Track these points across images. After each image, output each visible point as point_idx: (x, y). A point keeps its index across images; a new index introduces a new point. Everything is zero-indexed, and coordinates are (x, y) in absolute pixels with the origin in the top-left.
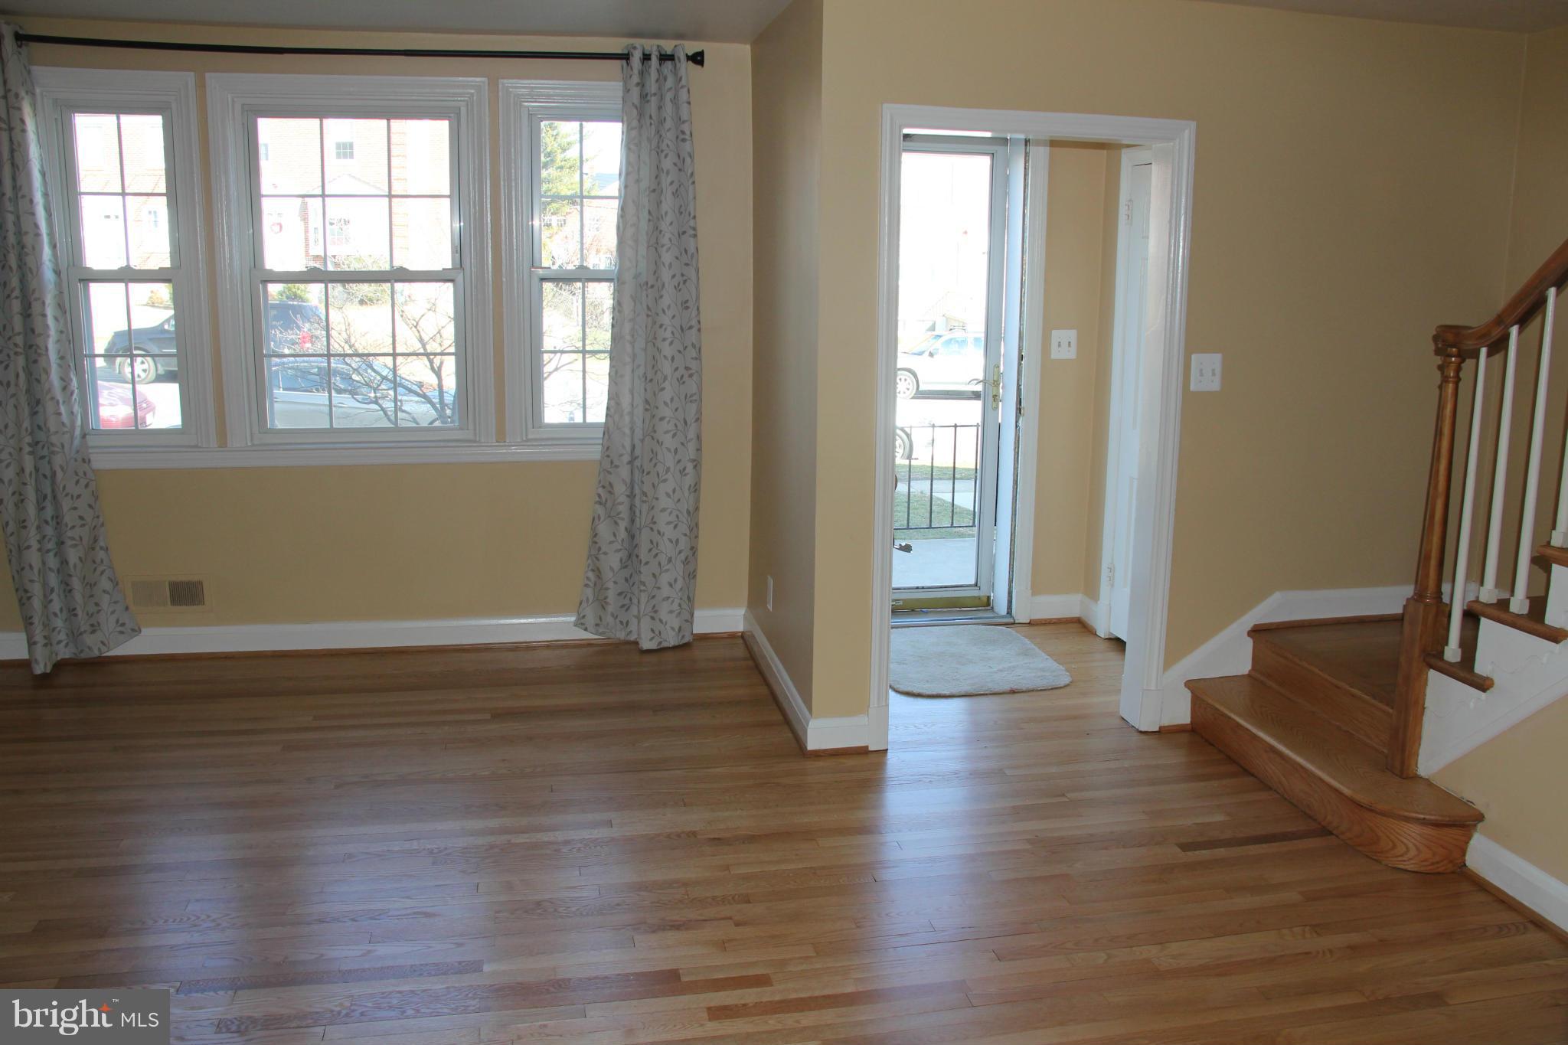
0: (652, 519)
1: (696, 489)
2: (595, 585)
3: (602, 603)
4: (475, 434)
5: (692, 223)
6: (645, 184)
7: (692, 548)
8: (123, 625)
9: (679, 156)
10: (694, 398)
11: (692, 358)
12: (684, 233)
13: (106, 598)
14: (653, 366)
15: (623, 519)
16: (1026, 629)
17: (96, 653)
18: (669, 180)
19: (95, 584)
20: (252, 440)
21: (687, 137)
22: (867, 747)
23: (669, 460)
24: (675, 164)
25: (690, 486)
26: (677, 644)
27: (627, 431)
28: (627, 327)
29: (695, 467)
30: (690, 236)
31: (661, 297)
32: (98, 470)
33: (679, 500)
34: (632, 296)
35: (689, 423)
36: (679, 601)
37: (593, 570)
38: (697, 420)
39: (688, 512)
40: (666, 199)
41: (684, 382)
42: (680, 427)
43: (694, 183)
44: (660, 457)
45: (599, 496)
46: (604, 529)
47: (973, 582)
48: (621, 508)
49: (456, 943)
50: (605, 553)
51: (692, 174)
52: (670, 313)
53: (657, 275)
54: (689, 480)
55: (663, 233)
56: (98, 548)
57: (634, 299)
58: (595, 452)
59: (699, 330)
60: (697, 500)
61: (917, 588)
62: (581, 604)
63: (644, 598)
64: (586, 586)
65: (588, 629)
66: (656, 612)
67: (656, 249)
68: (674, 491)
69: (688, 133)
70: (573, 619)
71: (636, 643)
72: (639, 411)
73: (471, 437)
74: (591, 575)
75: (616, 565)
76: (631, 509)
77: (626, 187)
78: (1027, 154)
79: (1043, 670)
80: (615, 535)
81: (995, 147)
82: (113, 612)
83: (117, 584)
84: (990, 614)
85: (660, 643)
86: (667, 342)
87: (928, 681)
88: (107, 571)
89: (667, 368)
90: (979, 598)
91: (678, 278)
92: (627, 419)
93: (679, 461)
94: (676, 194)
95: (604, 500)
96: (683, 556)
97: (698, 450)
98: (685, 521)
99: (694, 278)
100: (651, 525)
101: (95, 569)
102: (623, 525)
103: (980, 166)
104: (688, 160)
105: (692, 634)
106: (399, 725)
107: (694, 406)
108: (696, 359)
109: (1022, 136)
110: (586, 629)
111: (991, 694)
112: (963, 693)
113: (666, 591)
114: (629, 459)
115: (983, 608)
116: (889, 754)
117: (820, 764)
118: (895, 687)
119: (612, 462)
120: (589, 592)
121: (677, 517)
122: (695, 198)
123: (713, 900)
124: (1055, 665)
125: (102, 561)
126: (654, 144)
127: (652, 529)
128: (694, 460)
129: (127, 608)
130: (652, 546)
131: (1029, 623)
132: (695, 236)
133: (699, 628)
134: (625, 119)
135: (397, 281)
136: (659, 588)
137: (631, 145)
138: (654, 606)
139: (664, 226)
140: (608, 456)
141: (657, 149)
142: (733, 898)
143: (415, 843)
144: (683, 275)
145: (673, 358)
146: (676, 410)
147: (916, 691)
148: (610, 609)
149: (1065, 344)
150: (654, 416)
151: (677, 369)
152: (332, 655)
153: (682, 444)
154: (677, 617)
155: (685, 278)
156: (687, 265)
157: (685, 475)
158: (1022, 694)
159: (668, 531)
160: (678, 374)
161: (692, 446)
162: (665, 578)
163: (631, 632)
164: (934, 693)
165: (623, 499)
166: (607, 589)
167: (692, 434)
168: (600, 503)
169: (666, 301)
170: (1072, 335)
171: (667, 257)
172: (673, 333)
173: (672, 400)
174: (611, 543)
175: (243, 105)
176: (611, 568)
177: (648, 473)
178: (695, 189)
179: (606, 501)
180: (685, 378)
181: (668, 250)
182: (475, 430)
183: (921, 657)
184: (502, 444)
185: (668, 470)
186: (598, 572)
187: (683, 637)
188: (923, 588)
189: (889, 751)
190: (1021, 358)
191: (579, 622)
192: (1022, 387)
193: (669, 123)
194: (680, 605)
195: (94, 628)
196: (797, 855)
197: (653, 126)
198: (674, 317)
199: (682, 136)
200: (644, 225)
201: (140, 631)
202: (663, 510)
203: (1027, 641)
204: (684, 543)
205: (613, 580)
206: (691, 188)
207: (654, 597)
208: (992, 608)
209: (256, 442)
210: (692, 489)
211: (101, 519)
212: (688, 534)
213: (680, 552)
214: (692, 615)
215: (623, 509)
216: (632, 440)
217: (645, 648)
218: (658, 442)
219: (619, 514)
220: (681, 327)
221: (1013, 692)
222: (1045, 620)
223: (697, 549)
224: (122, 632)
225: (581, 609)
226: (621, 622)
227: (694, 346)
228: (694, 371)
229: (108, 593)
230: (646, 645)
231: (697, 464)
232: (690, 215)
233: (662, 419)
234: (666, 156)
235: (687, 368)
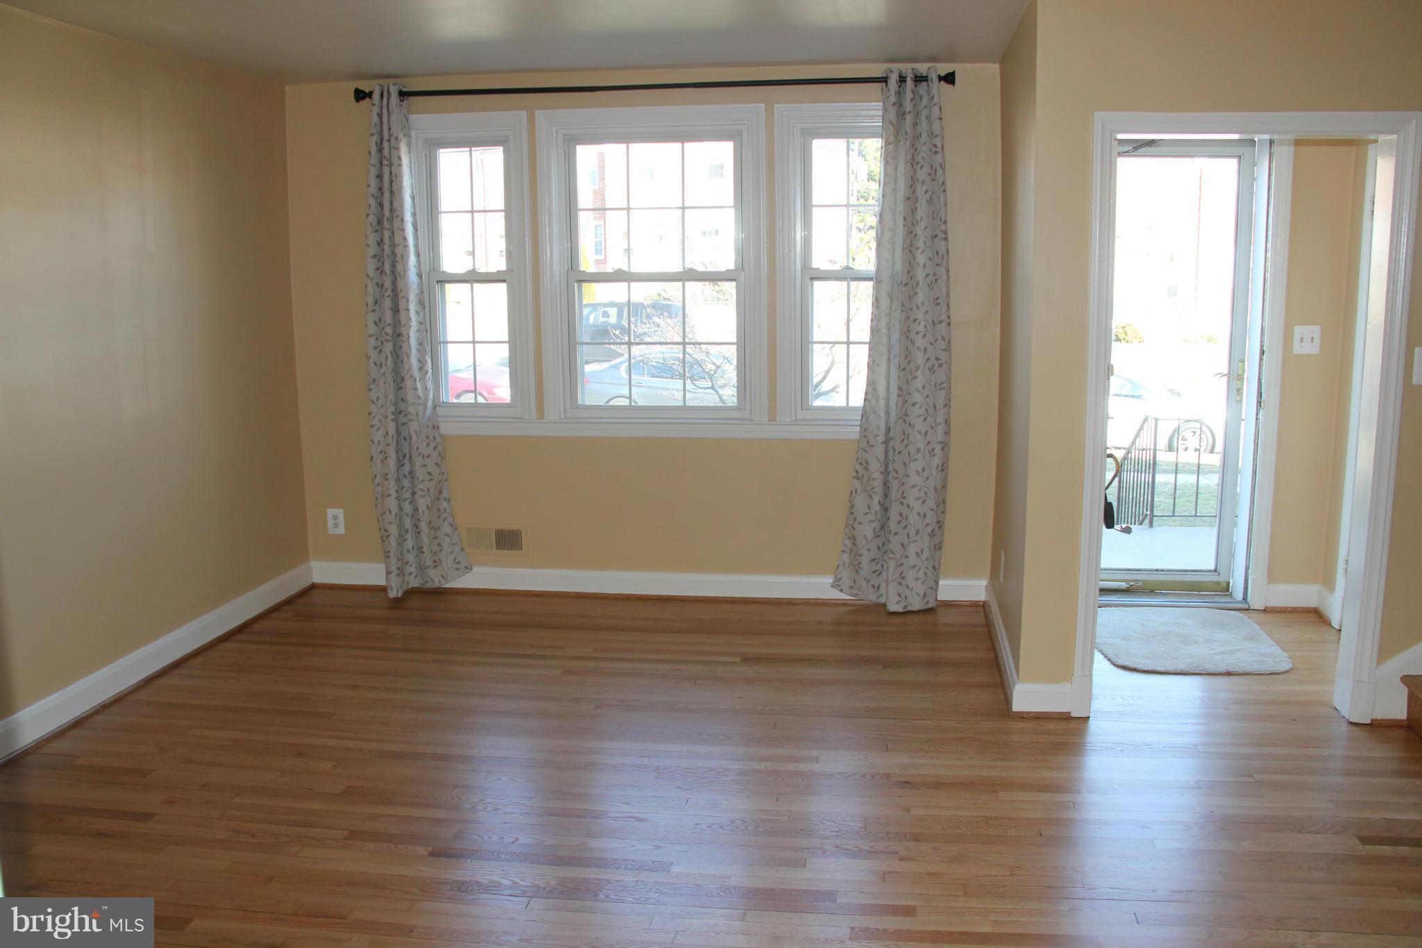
0: (903, 493)
1: (943, 468)
2: (851, 551)
3: (857, 568)
4: (751, 414)
5: (943, 227)
6: (901, 194)
7: (938, 522)
8: (459, 563)
9: (932, 167)
10: (943, 385)
11: (942, 350)
12: (936, 236)
13: (447, 539)
14: (906, 357)
15: (877, 493)
16: (1261, 616)
17: (437, 584)
18: (924, 189)
19: (439, 528)
20: (565, 414)
21: (939, 150)
22: (1070, 713)
23: (920, 442)
24: (930, 175)
25: (938, 465)
26: (921, 608)
27: (882, 414)
28: (884, 321)
29: (943, 449)
30: (942, 239)
31: (916, 294)
32: (444, 435)
33: (928, 478)
34: (888, 293)
35: (938, 408)
36: (925, 570)
37: (849, 538)
38: (945, 406)
39: (936, 489)
40: (921, 206)
41: (934, 371)
42: (930, 412)
43: (944, 191)
44: (911, 438)
45: (857, 472)
46: (860, 502)
47: (1212, 568)
48: (875, 483)
49: (655, 846)
50: (860, 523)
51: (943, 183)
52: (923, 309)
53: (910, 274)
54: (937, 460)
55: (918, 236)
56: (442, 499)
57: (890, 296)
58: (854, 432)
59: (949, 324)
60: (945, 479)
61: (1157, 570)
62: (838, 567)
63: (892, 564)
64: (843, 551)
65: (844, 591)
66: (903, 578)
67: (910, 251)
68: (924, 469)
69: (939, 146)
70: (831, 580)
71: (884, 605)
72: (894, 398)
73: (747, 416)
74: (847, 542)
75: (870, 534)
76: (885, 484)
77: (884, 196)
78: (1271, 155)
79: (1265, 655)
80: (869, 507)
81: (1242, 150)
82: (452, 552)
83: (456, 529)
84: (1228, 600)
85: (906, 607)
86: (921, 335)
87: (1146, 658)
88: (448, 519)
89: (920, 358)
90: (1218, 583)
91: (931, 278)
92: (882, 403)
93: (929, 443)
94: (930, 201)
95: (861, 475)
96: (929, 529)
97: (946, 433)
98: (932, 497)
99: (944, 278)
100: (901, 500)
101: (439, 517)
102: (877, 498)
103: (1227, 168)
104: (940, 171)
105: (936, 600)
106: (662, 661)
107: (943, 393)
108: (945, 350)
109: (1267, 137)
110: (841, 591)
111: (1206, 674)
112: (1178, 671)
113: (913, 560)
114: (884, 439)
115: (1222, 593)
116: (1091, 721)
117: (1022, 725)
118: (1113, 660)
119: (868, 442)
120: (846, 557)
121: (926, 493)
122: (946, 205)
123: (887, 835)
124: (1280, 651)
125: (445, 510)
126: (909, 157)
127: (902, 504)
128: (942, 443)
129: (462, 550)
130: (901, 519)
131: (1264, 610)
132: (946, 239)
133: (942, 596)
134: (884, 135)
135: (688, 280)
136: (907, 557)
137: (889, 158)
138: (902, 573)
139: (919, 230)
140: (865, 436)
141: (912, 161)
142: (905, 836)
143: (646, 760)
144: (935, 275)
145: (925, 350)
146: (927, 396)
147: (1132, 665)
148: (864, 573)
149: (1308, 340)
150: (906, 401)
151: (928, 359)
152: (622, 599)
153: (932, 427)
154: (922, 584)
155: (936, 277)
156: (938, 265)
157: (934, 455)
158: (1237, 677)
159: (916, 505)
160: (930, 364)
161: (940, 430)
162: (912, 549)
163: (882, 595)
164: (1150, 669)
165: (877, 475)
166: (861, 555)
167: (940, 419)
168: (858, 478)
169: (920, 297)
170: (1314, 331)
171: (921, 259)
172: (926, 327)
173: (924, 387)
174: (866, 514)
175: (565, 135)
176: (865, 537)
177: (900, 452)
178: (945, 197)
179: (863, 475)
180: (936, 366)
181: (923, 251)
182: (751, 410)
183: (1146, 634)
184: (772, 423)
185: (919, 450)
186: (853, 539)
187: (928, 602)
188: (1163, 570)
189: (1091, 718)
190: (1262, 352)
191: (836, 583)
192: (1263, 381)
193: (924, 138)
194: (925, 573)
195: (437, 564)
196: (975, 804)
197: (908, 141)
198: (927, 312)
199: (934, 149)
200: (900, 230)
201: (472, 569)
202: (914, 487)
203: (1257, 627)
204: (931, 518)
205: (867, 547)
206: (942, 195)
207: (902, 564)
208: (1231, 593)
209: (568, 416)
210: (940, 469)
211: (445, 476)
212: (935, 509)
213: (927, 525)
214: (937, 583)
215: (878, 485)
216: (887, 422)
217: (891, 610)
218: (910, 424)
219: (873, 488)
220: (933, 322)
221: (1229, 674)
222: (1281, 608)
223: (943, 523)
224: (457, 569)
225: (838, 572)
226: (873, 586)
227: (943, 338)
228: (943, 362)
229: (449, 536)
230: (893, 607)
231: (945, 446)
232: (941, 220)
233: (914, 404)
234: (922, 167)
235: (937, 359)
